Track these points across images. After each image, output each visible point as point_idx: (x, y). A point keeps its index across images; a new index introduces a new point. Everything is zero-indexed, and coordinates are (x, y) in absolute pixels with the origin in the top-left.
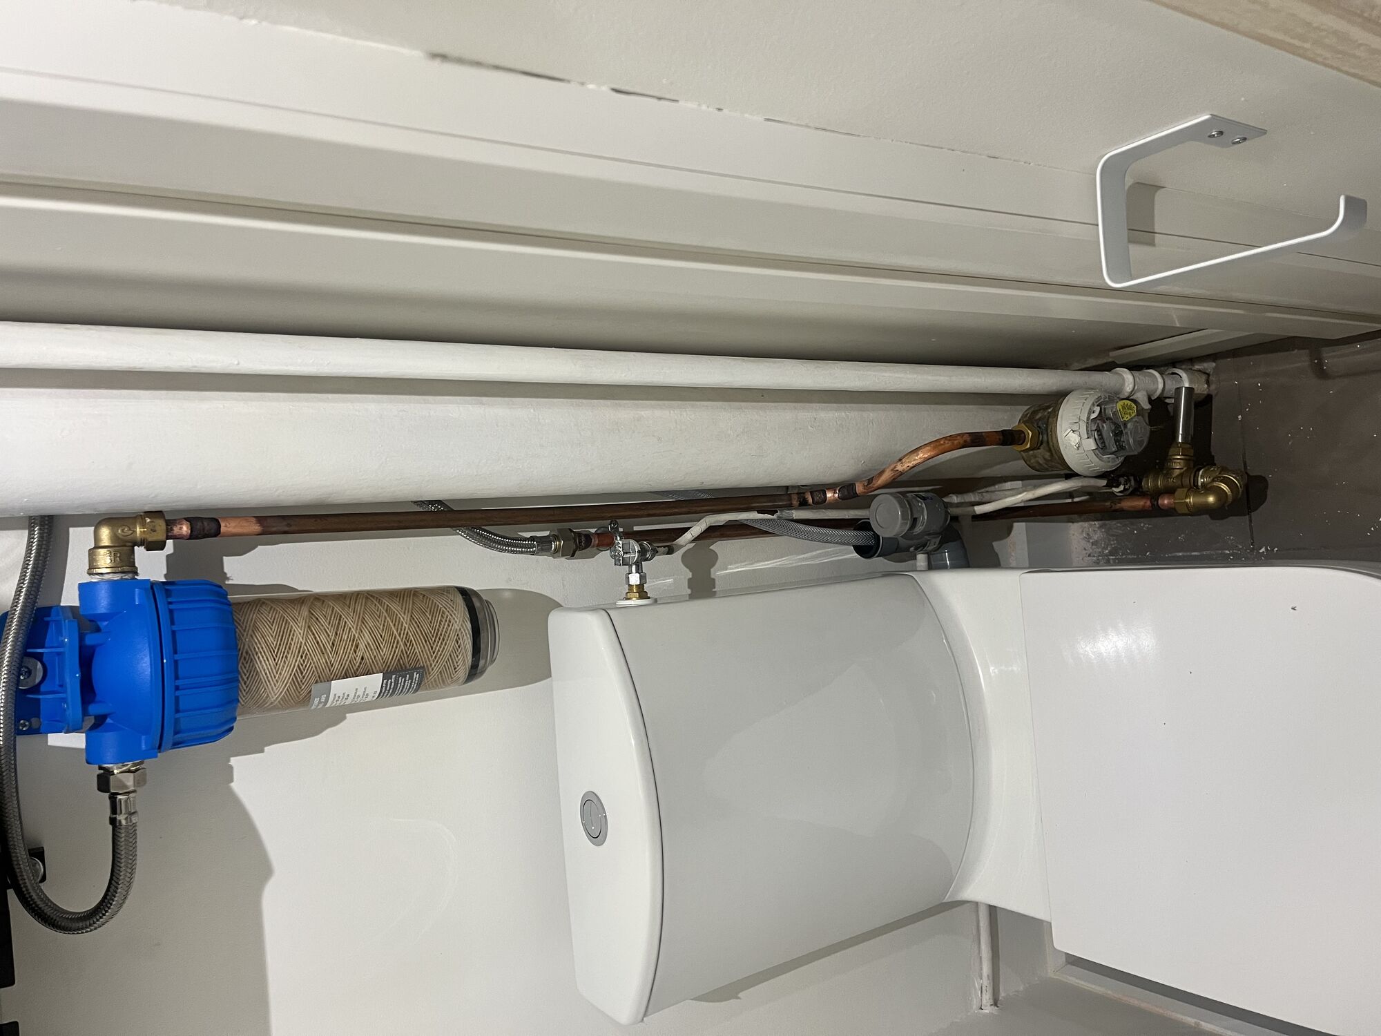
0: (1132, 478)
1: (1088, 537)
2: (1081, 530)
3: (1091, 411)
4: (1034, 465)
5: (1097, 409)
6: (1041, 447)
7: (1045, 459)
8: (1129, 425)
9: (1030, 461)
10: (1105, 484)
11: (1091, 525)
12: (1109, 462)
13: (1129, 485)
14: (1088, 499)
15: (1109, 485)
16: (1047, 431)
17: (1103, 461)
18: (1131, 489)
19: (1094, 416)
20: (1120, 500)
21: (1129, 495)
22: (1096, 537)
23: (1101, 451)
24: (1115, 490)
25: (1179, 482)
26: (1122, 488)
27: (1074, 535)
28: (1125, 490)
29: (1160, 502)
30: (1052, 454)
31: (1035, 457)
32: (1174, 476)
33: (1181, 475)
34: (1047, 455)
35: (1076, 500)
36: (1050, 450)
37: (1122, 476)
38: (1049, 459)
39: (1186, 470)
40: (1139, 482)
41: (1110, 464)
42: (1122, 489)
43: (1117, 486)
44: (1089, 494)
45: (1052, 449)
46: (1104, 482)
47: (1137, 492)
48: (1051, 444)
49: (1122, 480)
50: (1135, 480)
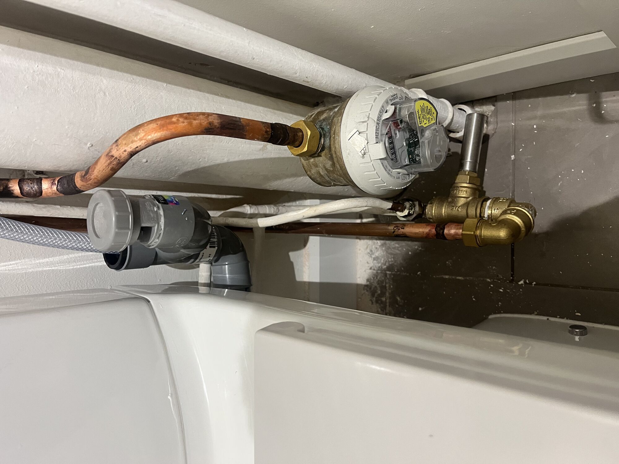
0: (417, 203)
1: (371, 253)
2: (366, 247)
3: (383, 110)
4: (316, 175)
5: (391, 109)
6: (323, 154)
7: (326, 169)
8: (427, 133)
9: (310, 171)
10: (390, 207)
11: (374, 243)
12: (399, 178)
13: (413, 210)
14: (373, 221)
15: (394, 209)
16: (330, 133)
17: (391, 176)
18: (415, 215)
19: (386, 116)
20: (404, 225)
21: (413, 220)
22: (377, 254)
23: (391, 162)
24: (399, 214)
25: (465, 211)
26: (406, 212)
27: (360, 250)
28: (409, 215)
29: (446, 231)
30: (333, 165)
31: (316, 166)
32: (460, 205)
33: (467, 205)
34: (329, 164)
35: (365, 220)
36: (331, 158)
37: (408, 200)
38: (331, 169)
39: (472, 199)
40: (423, 208)
41: (400, 181)
42: (407, 214)
43: (402, 211)
44: (375, 216)
45: (334, 155)
46: (389, 205)
47: (420, 219)
48: (333, 149)
49: (407, 204)
50: (420, 205)
